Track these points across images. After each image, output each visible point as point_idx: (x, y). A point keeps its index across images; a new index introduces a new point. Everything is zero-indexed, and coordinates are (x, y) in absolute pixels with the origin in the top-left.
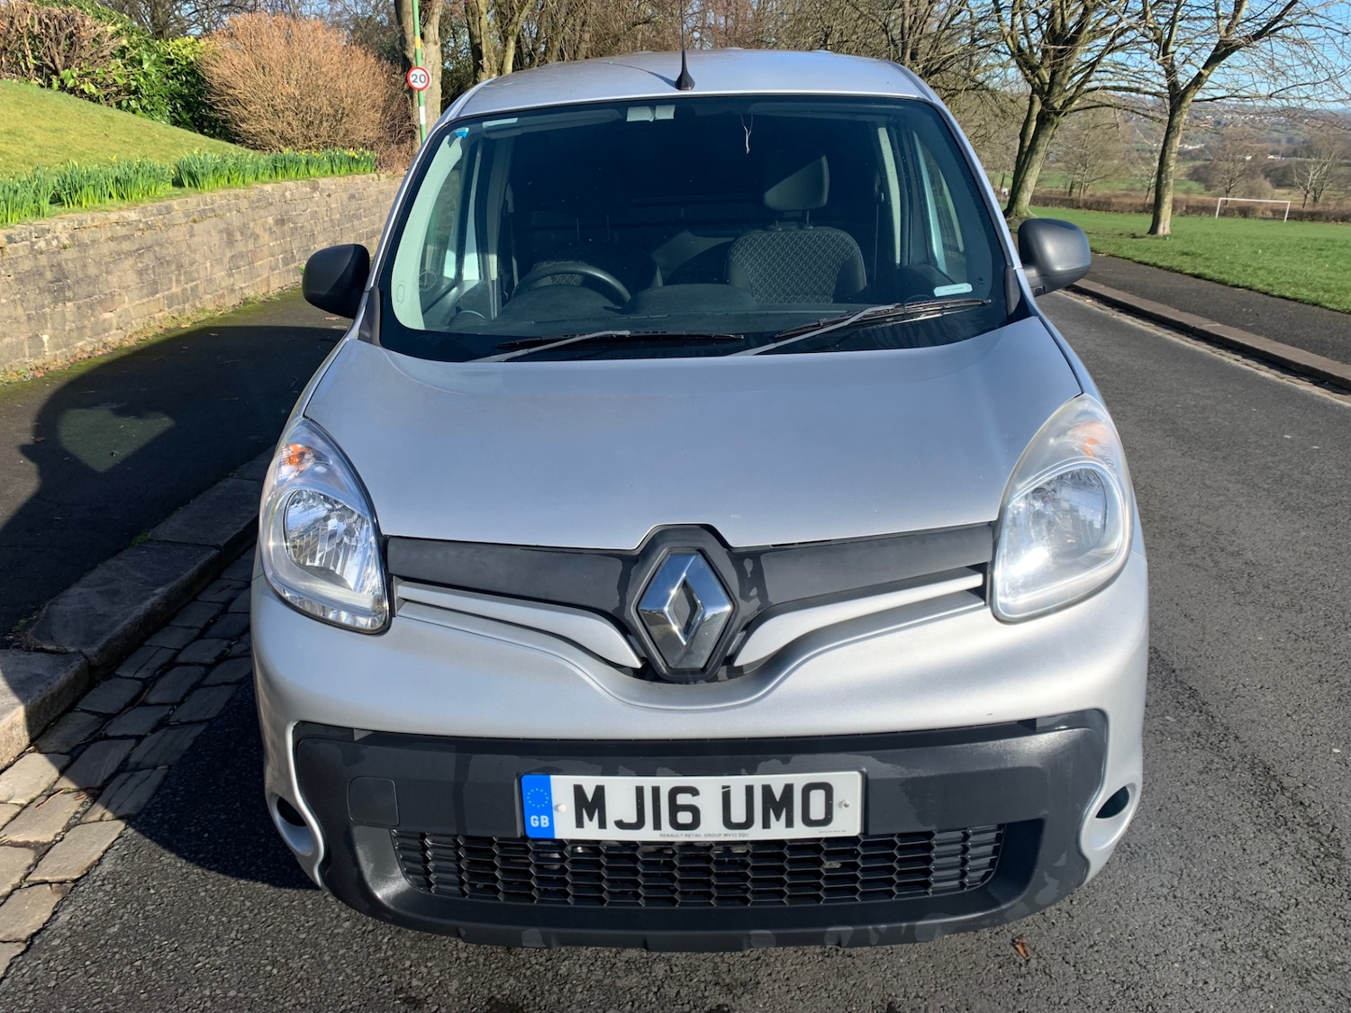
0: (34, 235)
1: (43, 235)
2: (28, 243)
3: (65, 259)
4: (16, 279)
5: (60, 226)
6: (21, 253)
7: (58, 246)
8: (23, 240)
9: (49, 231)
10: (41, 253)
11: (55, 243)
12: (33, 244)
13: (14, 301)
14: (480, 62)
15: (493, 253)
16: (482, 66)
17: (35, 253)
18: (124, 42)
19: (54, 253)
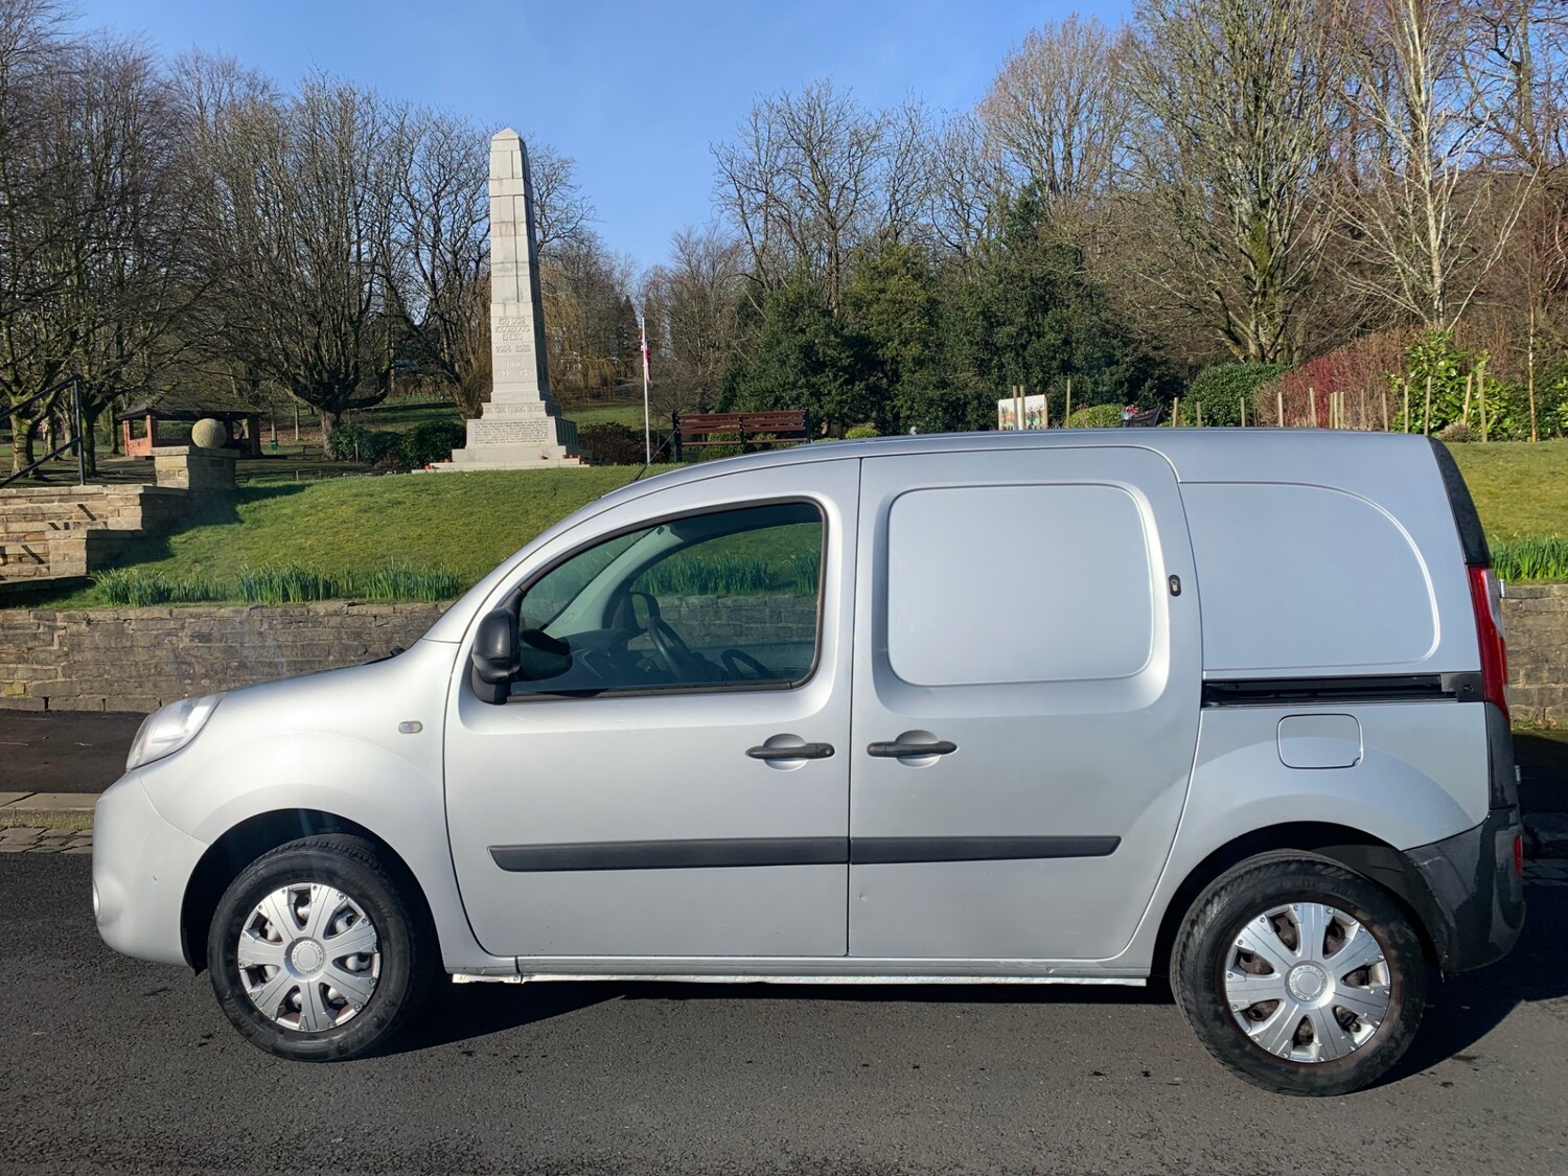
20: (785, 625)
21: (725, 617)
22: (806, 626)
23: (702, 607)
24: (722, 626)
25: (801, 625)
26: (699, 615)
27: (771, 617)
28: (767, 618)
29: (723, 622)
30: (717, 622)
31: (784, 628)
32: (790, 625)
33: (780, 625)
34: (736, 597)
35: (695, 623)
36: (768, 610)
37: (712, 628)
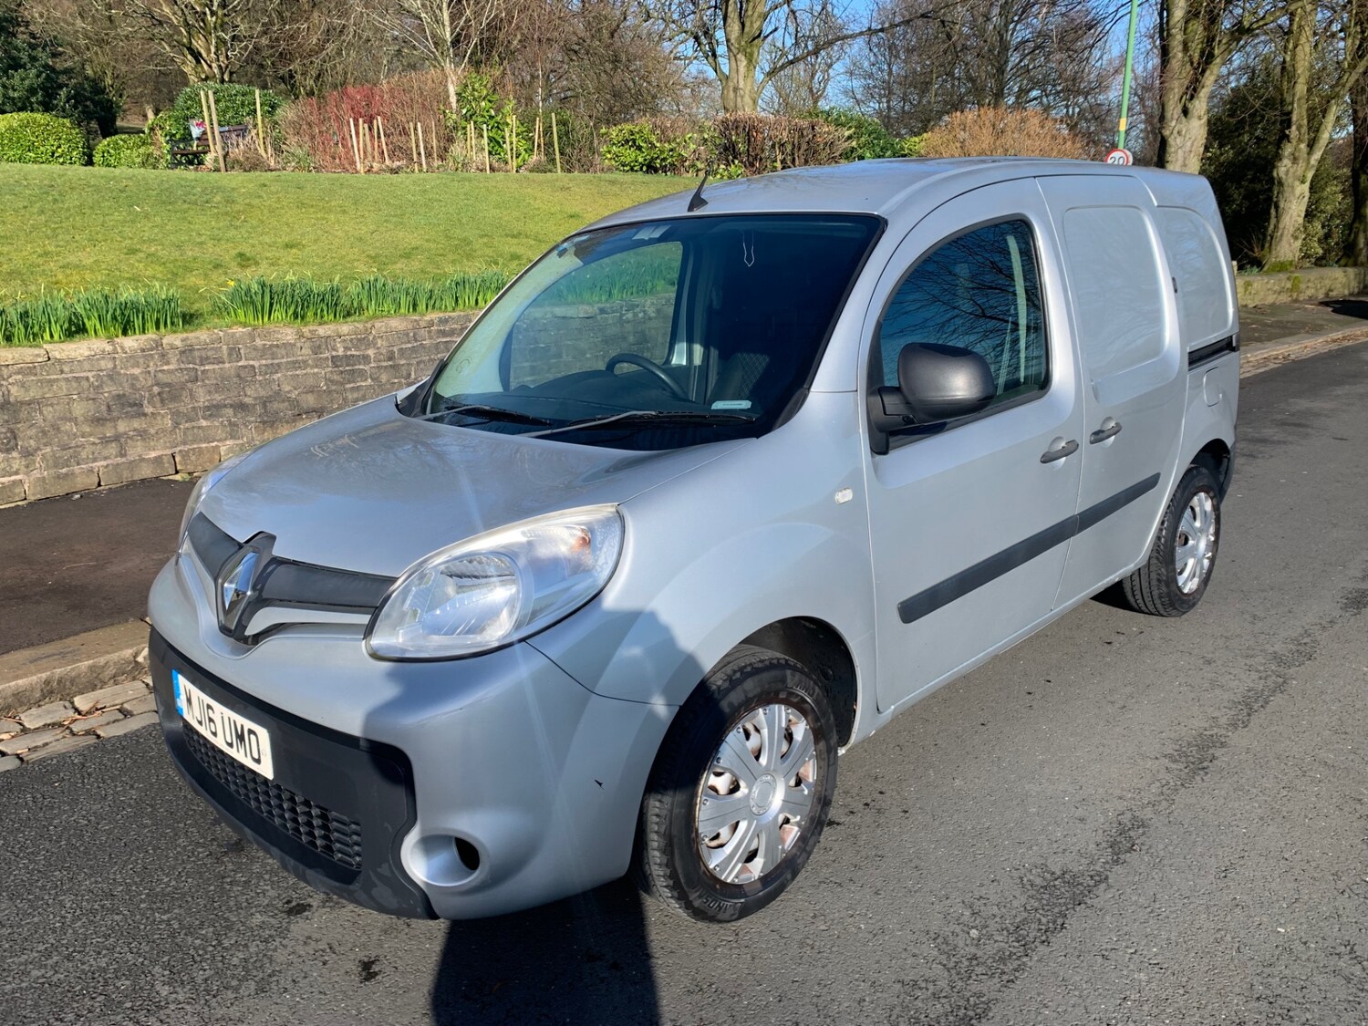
0: (624, 309)
1: (633, 309)
2: (618, 314)
3: (650, 328)
4: (603, 340)
5: (649, 302)
6: (610, 322)
7: (644, 318)
8: (613, 312)
9: (638, 306)
10: (628, 322)
11: (641, 315)
12: (622, 315)
13: (597, 356)
14: (1287, 132)
15: (696, 343)
16: (1288, 137)
17: (621, 321)
18: (854, 144)
19: (640, 322)
20: (246, 363)
21: (174, 360)
22: (269, 362)
23: (143, 350)
24: (170, 372)
25: (264, 362)
26: (141, 361)
27: (230, 355)
28: (225, 357)
29: (171, 367)
30: (165, 368)
31: (245, 367)
32: (251, 363)
33: (240, 364)
34: (185, 335)
35: (137, 371)
36: (225, 347)
37: (160, 375)
